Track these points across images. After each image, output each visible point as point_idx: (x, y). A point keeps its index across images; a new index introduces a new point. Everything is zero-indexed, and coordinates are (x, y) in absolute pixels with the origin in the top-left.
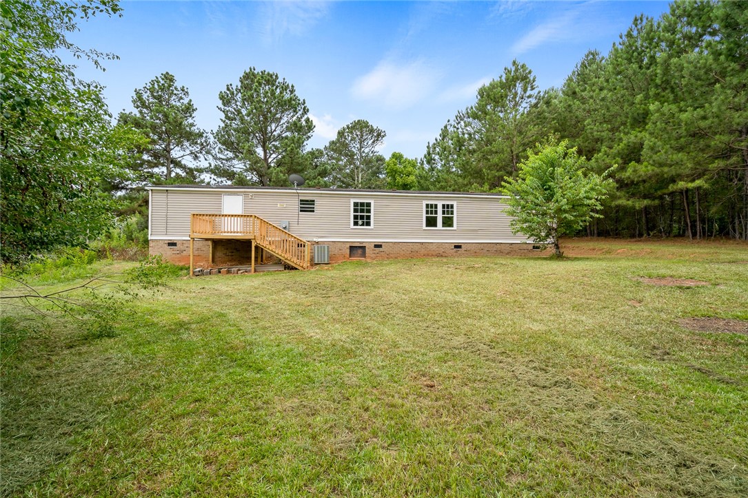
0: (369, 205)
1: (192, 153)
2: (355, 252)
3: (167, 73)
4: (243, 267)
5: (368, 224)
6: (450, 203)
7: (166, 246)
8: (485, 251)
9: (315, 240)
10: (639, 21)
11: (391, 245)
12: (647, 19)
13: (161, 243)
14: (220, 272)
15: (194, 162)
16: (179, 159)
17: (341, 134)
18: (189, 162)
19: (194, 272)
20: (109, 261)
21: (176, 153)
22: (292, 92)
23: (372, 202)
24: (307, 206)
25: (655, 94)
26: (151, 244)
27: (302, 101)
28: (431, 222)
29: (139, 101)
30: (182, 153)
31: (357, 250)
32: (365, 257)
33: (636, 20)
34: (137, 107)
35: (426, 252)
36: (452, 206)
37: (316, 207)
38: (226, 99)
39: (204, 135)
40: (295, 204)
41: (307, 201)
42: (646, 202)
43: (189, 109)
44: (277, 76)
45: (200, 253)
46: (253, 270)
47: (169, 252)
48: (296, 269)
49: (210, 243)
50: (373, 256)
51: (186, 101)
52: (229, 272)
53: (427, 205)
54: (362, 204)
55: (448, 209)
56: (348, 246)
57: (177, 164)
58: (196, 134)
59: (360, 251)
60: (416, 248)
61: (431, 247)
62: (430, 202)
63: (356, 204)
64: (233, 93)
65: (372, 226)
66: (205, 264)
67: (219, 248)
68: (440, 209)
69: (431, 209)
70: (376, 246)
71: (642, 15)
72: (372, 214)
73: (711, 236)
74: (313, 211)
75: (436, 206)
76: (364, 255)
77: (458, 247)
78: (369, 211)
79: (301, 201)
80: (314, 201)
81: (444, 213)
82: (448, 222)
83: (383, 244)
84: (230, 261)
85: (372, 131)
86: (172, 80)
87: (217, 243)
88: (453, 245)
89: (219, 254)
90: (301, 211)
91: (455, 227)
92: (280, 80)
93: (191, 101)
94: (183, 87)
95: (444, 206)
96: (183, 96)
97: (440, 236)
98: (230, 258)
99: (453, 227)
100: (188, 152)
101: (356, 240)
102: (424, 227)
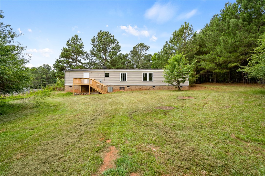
0: (125, 74)
1: (84, 58)
2: (121, 88)
3: (76, 35)
4: (87, 93)
5: (125, 80)
6: (151, 73)
7: (69, 87)
8: (163, 88)
9: (109, 85)
10: (227, 5)
11: (132, 86)
12: (230, 3)
13: (68, 86)
14: (81, 94)
15: (84, 61)
16: (80, 60)
17: (134, 48)
18: (83, 61)
19: (74, 94)
20: (55, 91)
21: (79, 58)
22: (113, 37)
23: (126, 73)
24: (107, 75)
25: (228, 32)
26: (65, 87)
27: (116, 40)
28: (145, 79)
29: (68, 44)
30: (81, 58)
31: (122, 88)
32: (124, 90)
33: (226, 4)
34: (67, 46)
35: (143, 89)
36: (152, 74)
37: (110, 75)
38: (93, 41)
39: (87, 52)
40: (104, 75)
41: (107, 73)
42: (225, 71)
43: (82, 46)
44: (108, 32)
45: (78, 89)
46: (89, 94)
47: (70, 88)
48: (101, 93)
49: (80, 86)
50: (127, 90)
51: (81, 43)
52: (83, 94)
53: (144, 74)
54: (123, 74)
55: (151, 75)
56: (119, 87)
57: (80, 62)
58: (84, 53)
59: (123, 88)
60: (140, 87)
61: (145, 87)
62: (145, 73)
63: (121, 74)
64: (95, 39)
65: (126, 81)
66: (79, 92)
67: (83, 87)
68: (148, 75)
69: (145, 75)
70: (128, 87)
71: (228, 2)
72: (126, 77)
73: (251, 82)
74: (109, 76)
75: (147, 74)
76: (124, 89)
77: (154, 87)
78: (125, 76)
79: (105, 73)
80: (109, 73)
81: (149, 76)
82: (151, 79)
83: (130, 86)
84: (86, 91)
85: (145, 46)
86: (77, 37)
87: (82, 86)
88: (152, 86)
89: (83, 89)
90: (106, 76)
91: (153, 81)
92: (110, 33)
93: (82, 43)
94: (81, 38)
95: (149, 74)
96: (81, 41)
97: (148, 83)
98: (86, 90)
99: (152, 80)
100: (82, 58)
101: (122, 85)
102: (143, 81)
